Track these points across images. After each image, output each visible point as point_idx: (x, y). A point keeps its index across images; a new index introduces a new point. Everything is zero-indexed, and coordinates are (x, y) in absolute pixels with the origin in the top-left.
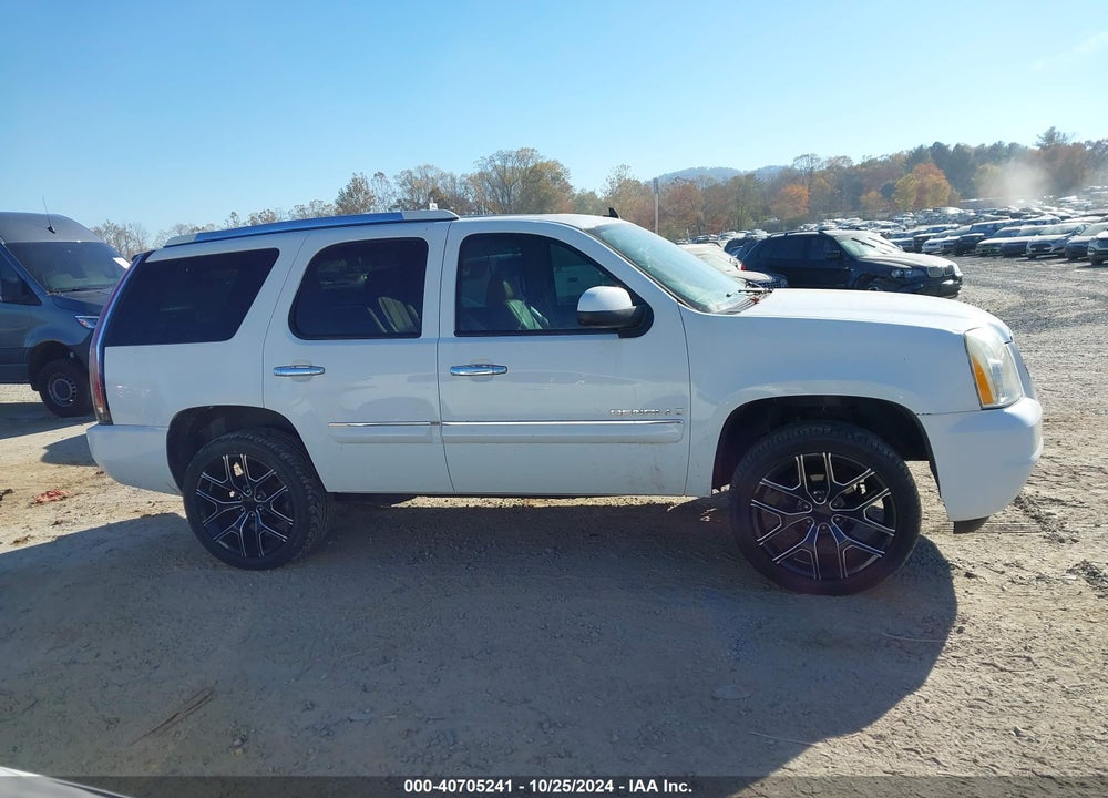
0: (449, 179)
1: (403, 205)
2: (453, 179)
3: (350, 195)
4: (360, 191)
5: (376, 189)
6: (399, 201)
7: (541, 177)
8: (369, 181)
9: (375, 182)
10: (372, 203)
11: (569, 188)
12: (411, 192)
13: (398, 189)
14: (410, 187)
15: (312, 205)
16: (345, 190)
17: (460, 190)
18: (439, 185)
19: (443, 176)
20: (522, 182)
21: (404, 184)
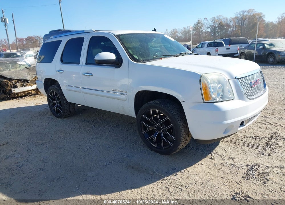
0: (226, 19)
1: (211, 27)
2: (227, 19)
3: (197, 24)
4: (200, 23)
5: (204, 22)
6: (210, 26)
7: (255, 18)
8: (203, 21)
9: (204, 21)
10: (203, 27)
11: (264, 21)
12: (214, 23)
13: (210, 22)
14: (214, 22)
15: (188, 27)
16: (196, 23)
17: (228, 22)
18: (222, 21)
19: (224, 18)
20: (248, 19)
21: (212, 21)
